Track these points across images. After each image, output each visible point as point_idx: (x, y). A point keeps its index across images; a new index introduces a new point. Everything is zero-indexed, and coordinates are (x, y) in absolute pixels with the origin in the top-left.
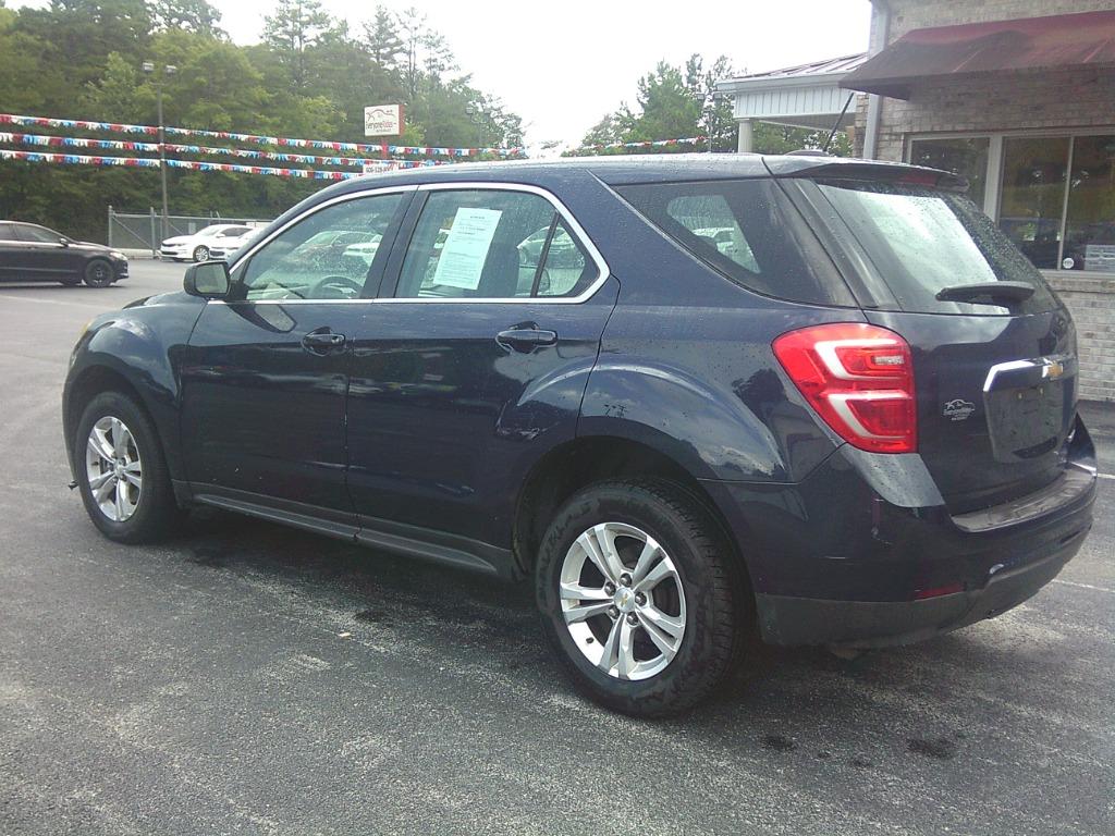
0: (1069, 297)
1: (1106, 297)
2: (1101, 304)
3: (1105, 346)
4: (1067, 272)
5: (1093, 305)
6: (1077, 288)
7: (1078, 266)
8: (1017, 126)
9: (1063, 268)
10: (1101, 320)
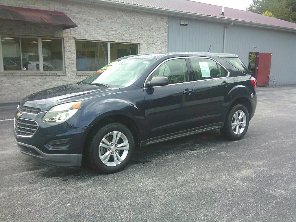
0: (27, 77)
1: (37, 77)
2: (36, 78)
3: (38, 88)
4: (24, 71)
5: (34, 78)
6: (30, 75)
7: (27, 69)
8: (6, 34)
9: (23, 70)
10: (37, 82)
